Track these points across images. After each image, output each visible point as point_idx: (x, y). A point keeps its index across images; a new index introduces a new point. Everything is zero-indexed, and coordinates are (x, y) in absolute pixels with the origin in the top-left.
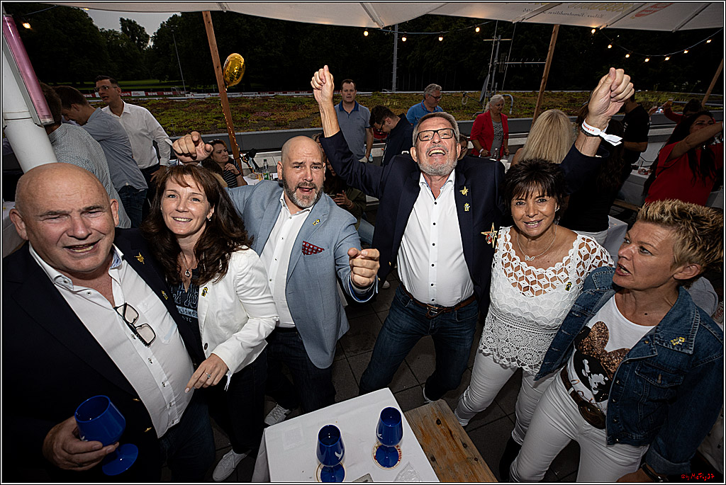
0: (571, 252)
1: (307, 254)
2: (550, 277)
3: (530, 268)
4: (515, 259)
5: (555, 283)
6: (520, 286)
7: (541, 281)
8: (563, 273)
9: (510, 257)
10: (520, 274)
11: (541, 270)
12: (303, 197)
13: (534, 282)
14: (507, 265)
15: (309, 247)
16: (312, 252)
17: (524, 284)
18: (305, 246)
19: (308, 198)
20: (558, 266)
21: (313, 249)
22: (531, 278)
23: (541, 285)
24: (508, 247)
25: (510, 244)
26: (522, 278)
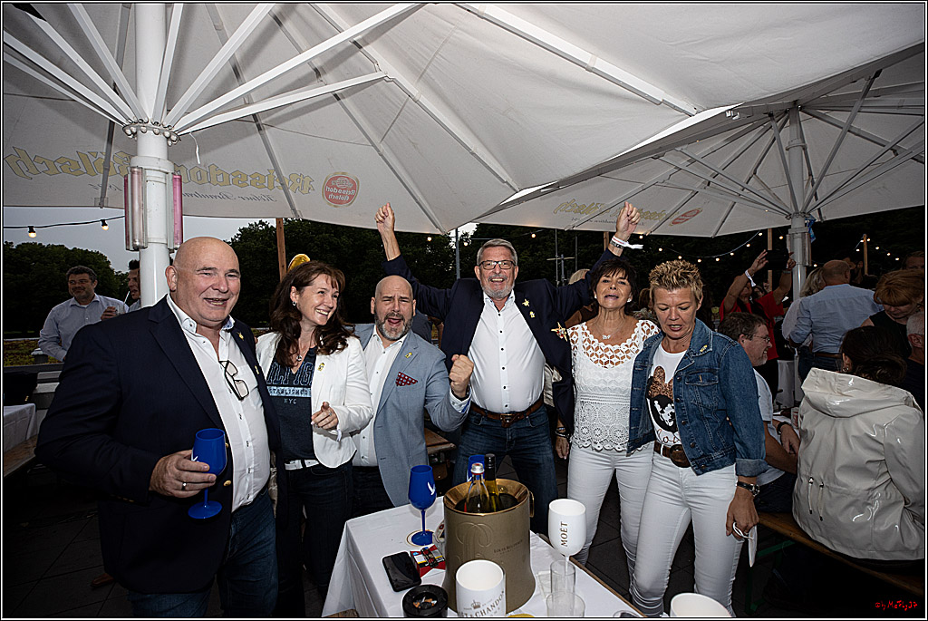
0: (636, 330)
1: (401, 385)
2: (624, 351)
3: (606, 347)
4: (594, 342)
5: (629, 354)
6: (601, 362)
7: (618, 354)
8: (633, 346)
9: (589, 341)
10: (599, 352)
11: (617, 347)
12: (391, 329)
13: (612, 357)
14: (588, 348)
15: (404, 378)
16: (405, 383)
17: (604, 359)
18: (400, 377)
19: (395, 330)
20: (629, 342)
21: (407, 380)
22: (609, 354)
23: (618, 358)
24: (586, 334)
25: (588, 332)
26: (602, 356)
